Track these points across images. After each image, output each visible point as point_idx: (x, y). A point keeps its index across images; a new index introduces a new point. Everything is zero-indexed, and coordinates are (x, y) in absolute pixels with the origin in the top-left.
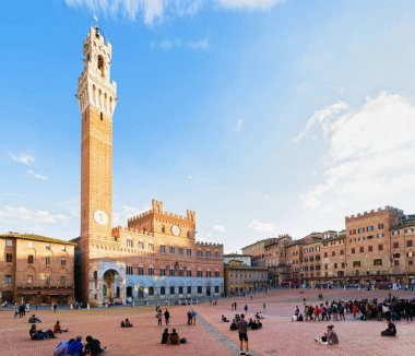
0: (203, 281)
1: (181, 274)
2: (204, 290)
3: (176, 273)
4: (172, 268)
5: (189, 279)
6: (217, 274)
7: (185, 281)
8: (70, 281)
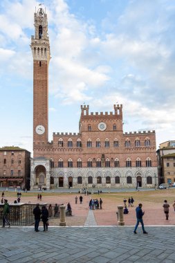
0: (133, 172)
1: (108, 165)
2: (134, 181)
3: (103, 164)
4: (99, 160)
5: (116, 169)
6: (149, 164)
7: (112, 172)
8: (23, 173)
